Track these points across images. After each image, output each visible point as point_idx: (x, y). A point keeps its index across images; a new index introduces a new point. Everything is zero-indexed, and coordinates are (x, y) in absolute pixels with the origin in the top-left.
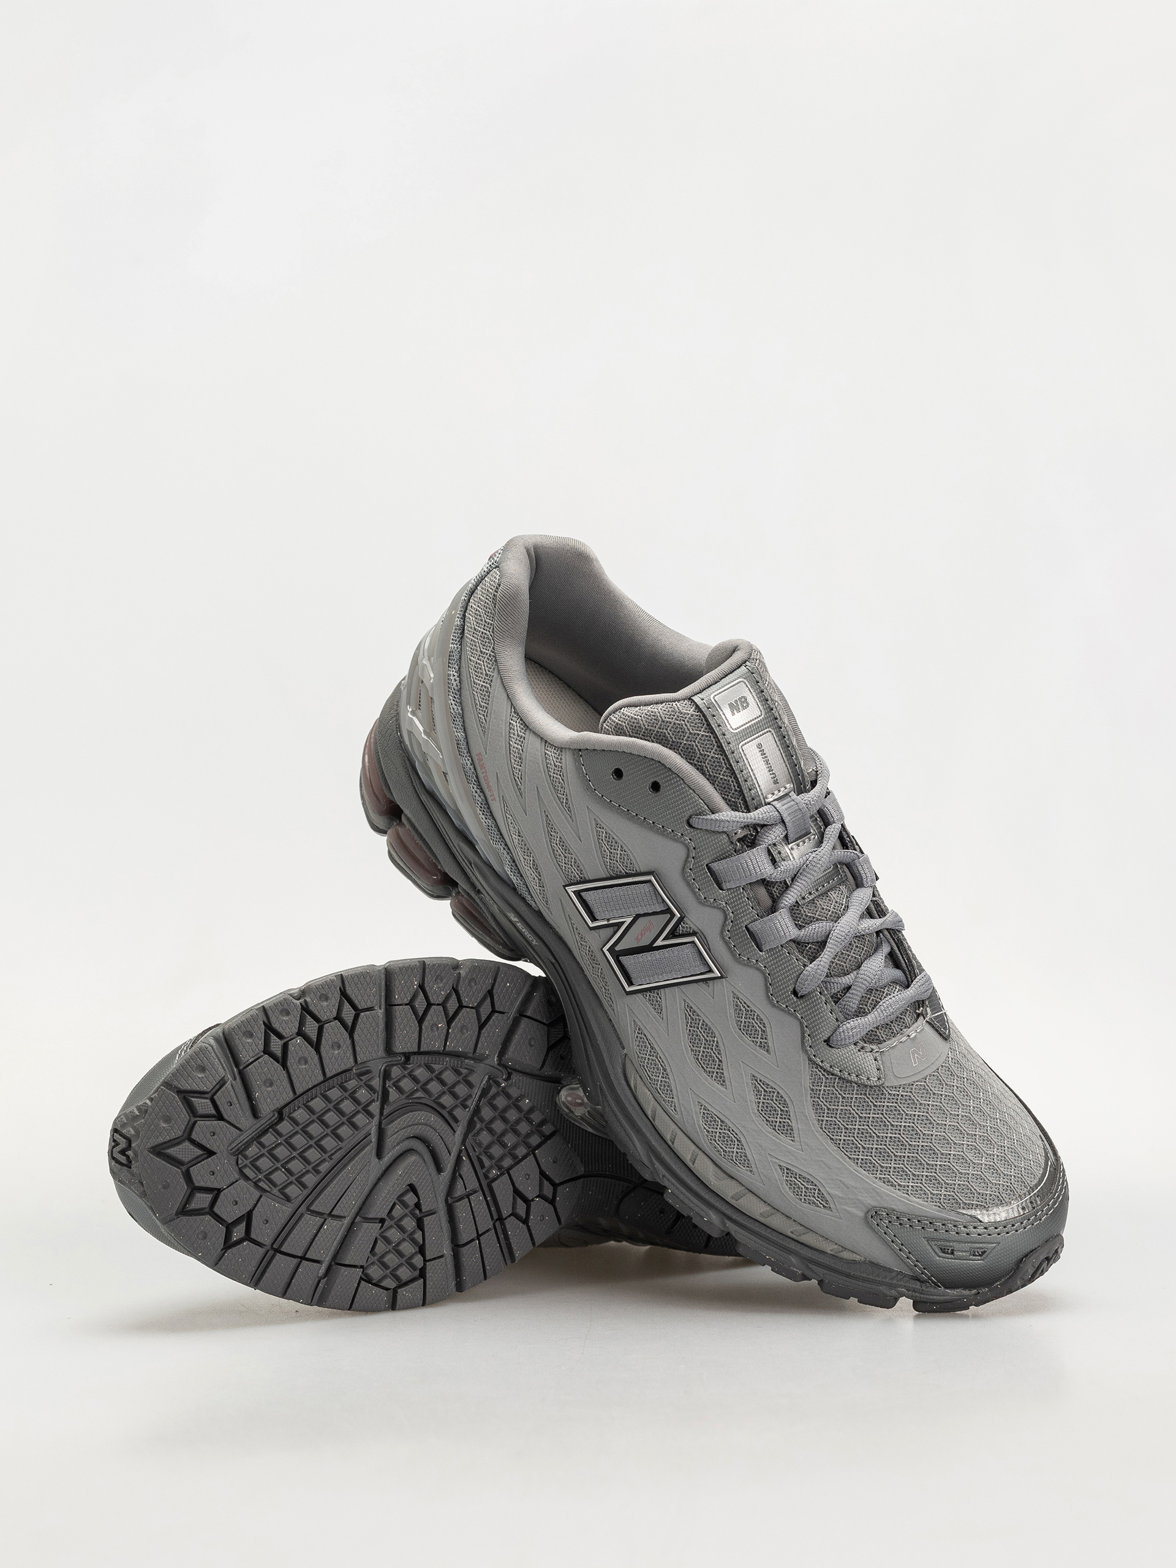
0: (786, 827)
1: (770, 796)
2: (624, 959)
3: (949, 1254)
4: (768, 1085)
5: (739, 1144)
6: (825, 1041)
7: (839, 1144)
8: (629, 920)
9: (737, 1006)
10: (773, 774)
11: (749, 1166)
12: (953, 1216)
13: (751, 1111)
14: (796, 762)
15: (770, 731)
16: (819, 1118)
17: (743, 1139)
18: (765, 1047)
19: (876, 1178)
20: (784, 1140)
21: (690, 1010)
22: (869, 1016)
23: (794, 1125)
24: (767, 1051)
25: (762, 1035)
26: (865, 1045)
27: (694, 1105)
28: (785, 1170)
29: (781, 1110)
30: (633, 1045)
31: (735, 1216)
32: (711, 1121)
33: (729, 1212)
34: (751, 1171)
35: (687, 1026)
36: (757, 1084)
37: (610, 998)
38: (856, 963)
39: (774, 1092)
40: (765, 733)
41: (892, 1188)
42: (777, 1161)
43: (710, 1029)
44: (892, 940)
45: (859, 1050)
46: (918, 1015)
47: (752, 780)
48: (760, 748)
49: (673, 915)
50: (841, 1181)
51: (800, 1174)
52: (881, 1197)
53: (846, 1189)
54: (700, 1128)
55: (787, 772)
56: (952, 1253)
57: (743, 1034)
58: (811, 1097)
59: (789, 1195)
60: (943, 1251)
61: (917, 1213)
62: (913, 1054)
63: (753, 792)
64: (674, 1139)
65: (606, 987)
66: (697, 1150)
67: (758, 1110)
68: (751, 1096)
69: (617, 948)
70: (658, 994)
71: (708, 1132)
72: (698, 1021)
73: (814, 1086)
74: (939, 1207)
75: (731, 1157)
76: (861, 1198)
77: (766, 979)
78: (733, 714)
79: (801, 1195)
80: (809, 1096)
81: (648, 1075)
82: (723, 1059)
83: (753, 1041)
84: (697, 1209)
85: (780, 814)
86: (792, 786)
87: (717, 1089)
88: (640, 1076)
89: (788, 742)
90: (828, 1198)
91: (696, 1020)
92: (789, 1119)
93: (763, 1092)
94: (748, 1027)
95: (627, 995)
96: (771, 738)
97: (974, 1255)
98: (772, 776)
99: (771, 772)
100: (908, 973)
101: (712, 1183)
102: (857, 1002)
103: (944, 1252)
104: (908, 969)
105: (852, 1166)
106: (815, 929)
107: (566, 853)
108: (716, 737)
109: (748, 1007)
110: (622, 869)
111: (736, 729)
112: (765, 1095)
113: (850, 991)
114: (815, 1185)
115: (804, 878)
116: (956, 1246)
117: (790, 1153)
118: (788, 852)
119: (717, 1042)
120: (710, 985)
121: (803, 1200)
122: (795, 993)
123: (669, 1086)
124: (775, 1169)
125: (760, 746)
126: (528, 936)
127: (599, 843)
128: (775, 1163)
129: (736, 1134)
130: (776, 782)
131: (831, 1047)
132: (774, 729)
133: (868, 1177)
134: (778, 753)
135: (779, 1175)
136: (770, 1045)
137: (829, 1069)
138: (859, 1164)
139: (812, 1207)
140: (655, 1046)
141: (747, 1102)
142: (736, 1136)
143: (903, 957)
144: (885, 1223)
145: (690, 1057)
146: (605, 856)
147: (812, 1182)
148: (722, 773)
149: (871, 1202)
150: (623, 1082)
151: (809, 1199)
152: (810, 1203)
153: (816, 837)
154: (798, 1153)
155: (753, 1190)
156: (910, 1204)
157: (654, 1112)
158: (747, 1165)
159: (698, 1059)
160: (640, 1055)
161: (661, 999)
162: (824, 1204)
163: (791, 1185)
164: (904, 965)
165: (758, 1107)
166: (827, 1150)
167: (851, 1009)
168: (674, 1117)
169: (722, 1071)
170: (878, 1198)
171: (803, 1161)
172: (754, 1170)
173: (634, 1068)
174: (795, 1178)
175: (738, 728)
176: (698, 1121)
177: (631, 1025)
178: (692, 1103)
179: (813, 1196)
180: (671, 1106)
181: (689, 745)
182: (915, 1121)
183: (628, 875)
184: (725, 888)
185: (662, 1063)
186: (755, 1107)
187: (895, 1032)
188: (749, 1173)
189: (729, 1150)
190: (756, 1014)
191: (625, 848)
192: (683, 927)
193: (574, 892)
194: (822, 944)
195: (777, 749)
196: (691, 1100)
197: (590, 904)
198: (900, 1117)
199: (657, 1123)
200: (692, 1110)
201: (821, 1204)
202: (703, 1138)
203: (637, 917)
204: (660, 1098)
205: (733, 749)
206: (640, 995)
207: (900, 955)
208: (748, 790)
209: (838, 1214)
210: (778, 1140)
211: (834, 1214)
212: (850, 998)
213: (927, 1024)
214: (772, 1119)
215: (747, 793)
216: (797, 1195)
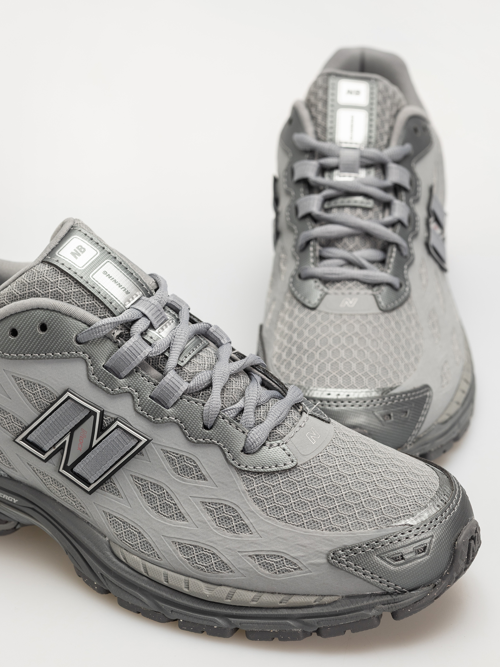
0: (148, 318)
1: (127, 303)
2: (77, 469)
3: (401, 560)
4: (216, 503)
5: (214, 556)
6: (242, 451)
7: (285, 520)
8: (67, 439)
9: (169, 458)
10: (123, 288)
11: (229, 568)
12: (390, 530)
13: (212, 528)
14: (137, 277)
15: (108, 262)
16: (262, 509)
17: (215, 551)
18: (202, 477)
19: (323, 530)
20: (245, 536)
21: (138, 480)
22: (265, 422)
23: (247, 522)
24: (205, 479)
25: (196, 470)
26: (272, 442)
27: (170, 546)
28: (255, 557)
29: (233, 517)
30: (110, 529)
31: (234, 612)
32: (187, 551)
33: (229, 611)
34: (231, 571)
35: (141, 493)
36: (208, 507)
37: (81, 506)
38: (241, 393)
39: (222, 507)
40: (105, 264)
41: (338, 532)
42: (246, 553)
43: (158, 486)
44: (259, 373)
45: (269, 448)
46: (301, 413)
47: (110, 296)
48: (106, 274)
49: (95, 414)
50: (298, 544)
51: (267, 555)
52: (332, 541)
53: (304, 548)
54: (181, 560)
55: (133, 285)
56: (403, 558)
57: (182, 476)
58: (250, 497)
59: (265, 574)
60: (396, 559)
61: (364, 540)
62: (309, 436)
63: (113, 304)
64: (167, 579)
65: (75, 500)
66: (187, 578)
67: (217, 525)
68: (207, 517)
69: (69, 464)
70: (111, 482)
71: (188, 559)
72: (147, 485)
73: (248, 488)
74: (377, 529)
75: (213, 569)
76: (318, 549)
77: (181, 428)
78: (76, 258)
79: (275, 570)
80: (248, 496)
81: (130, 544)
82: (177, 502)
83: (192, 478)
84: (205, 623)
85: (140, 311)
86: (141, 293)
87: (182, 525)
88: (125, 549)
89: (125, 265)
90: (295, 561)
91: (145, 485)
92: (242, 520)
93: (214, 511)
94: (184, 470)
95: (90, 494)
96: (111, 265)
97: (419, 554)
98: (123, 289)
99: (121, 287)
100: (280, 390)
101: (208, 596)
102: (252, 416)
103: (397, 561)
104: (280, 387)
105: (300, 530)
106: (199, 377)
107: (4, 415)
108: (71, 277)
109: (177, 454)
110: (47, 402)
111: (82, 267)
112: (217, 512)
113: (245, 411)
114: (282, 557)
115: (176, 346)
116: (403, 551)
117: (252, 543)
118: (158, 335)
119: (167, 492)
120: (144, 453)
121: (278, 573)
122: (205, 427)
123: (147, 543)
124: (248, 560)
125: (105, 273)
126: (9, 499)
127: (23, 392)
128: (246, 555)
129: (209, 550)
130: (128, 293)
131: (247, 454)
132: (110, 259)
133: (317, 533)
134: (121, 274)
135: (252, 563)
136: (204, 473)
137: (254, 470)
138: (306, 527)
139: (287, 573)
140: (126, 520)
141: (206, 523)
142: (209, 552)
143: (273, 381)
144: (344, 558)
145: (153, 514)
146: (32, 400)
147: (278, 556)
148: (86, 300)
149: (327, 549)
150: (115, 560)
151: (281, 570)
152: (283, 573)
153: (174, 321)
154: (259, 540)
155: (240, 585)
156: (355, 536)
157: (145, 568)
158: (226, 568)
159: (159, 512)
160: (117, 533)
161: (114, 484)
162: (294, 567)
163: (264, 566)
164: (276, 386)
165: (216, 522)
166: (278, 528)
167: (251, 423)
168: (160, 564)
169: (179, 511)
170: (330, 543)
171: (265, 544)
172: (233, 569)
173: (118, 546)
174: (265, 559)
175: (84, 266)
176: (178, 555)
177: (102, 516)
178: (168, 545)
179: (284, 566)
180: (155, 556)
181: (55, 291)
182: (333, 480)
183: (52, 404)
184: (123, 376)
185: (135, 530)
186: (214, 523)
187: (290, 427)
188: (230, 574)
189: (209, 564)
190: (185, 457)
191: (41, 384)
192: (106, 420)
193: (23, 440)
194: (210, 386)
195: (119, 271)
196: (166, 543)
197: (36, 442)
198: (319, 481)
199: (151, 575)
200: (171, 551)
201: (292, 568)
202: (187, 566)
203: (72, 431)
204: (145, 556)
205: (86, 280)
206: (99, 490)
207: (269, 380)
208: (110, 304)
209: (307, 570)
210: (240, 539)
211: (304, 571)
212: (246, 415)
213: (310, 416)
214: (230, 526)
215: (110, 306)
216: (272, 571)
